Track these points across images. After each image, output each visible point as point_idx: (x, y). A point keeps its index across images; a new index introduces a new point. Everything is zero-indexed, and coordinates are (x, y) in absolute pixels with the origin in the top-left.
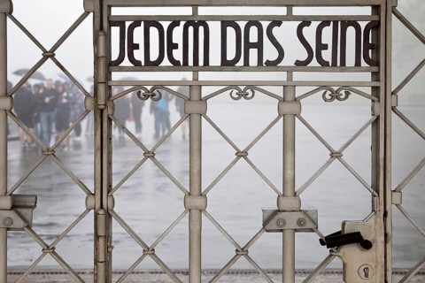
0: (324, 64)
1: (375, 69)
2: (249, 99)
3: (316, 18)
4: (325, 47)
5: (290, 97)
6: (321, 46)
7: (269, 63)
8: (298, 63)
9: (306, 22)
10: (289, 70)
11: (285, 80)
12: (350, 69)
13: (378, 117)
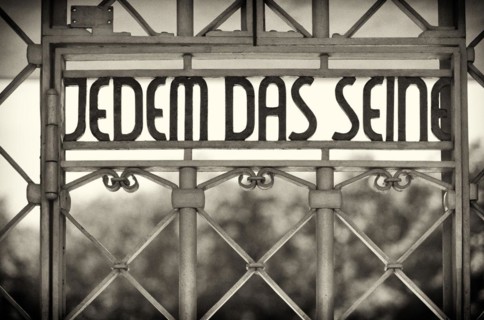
0: (375, 137)
1: (447, 145)
2: (266, 186)
3: (362, 73)
4: (376, 113)
5: (325, 184)
6: (370, 113)
7: (294, 136)
8: (337, 136)
9: (348, 79)
10: (325, 147)
11: (320, 158)
12: (412, 146)
13: (454, 211)
